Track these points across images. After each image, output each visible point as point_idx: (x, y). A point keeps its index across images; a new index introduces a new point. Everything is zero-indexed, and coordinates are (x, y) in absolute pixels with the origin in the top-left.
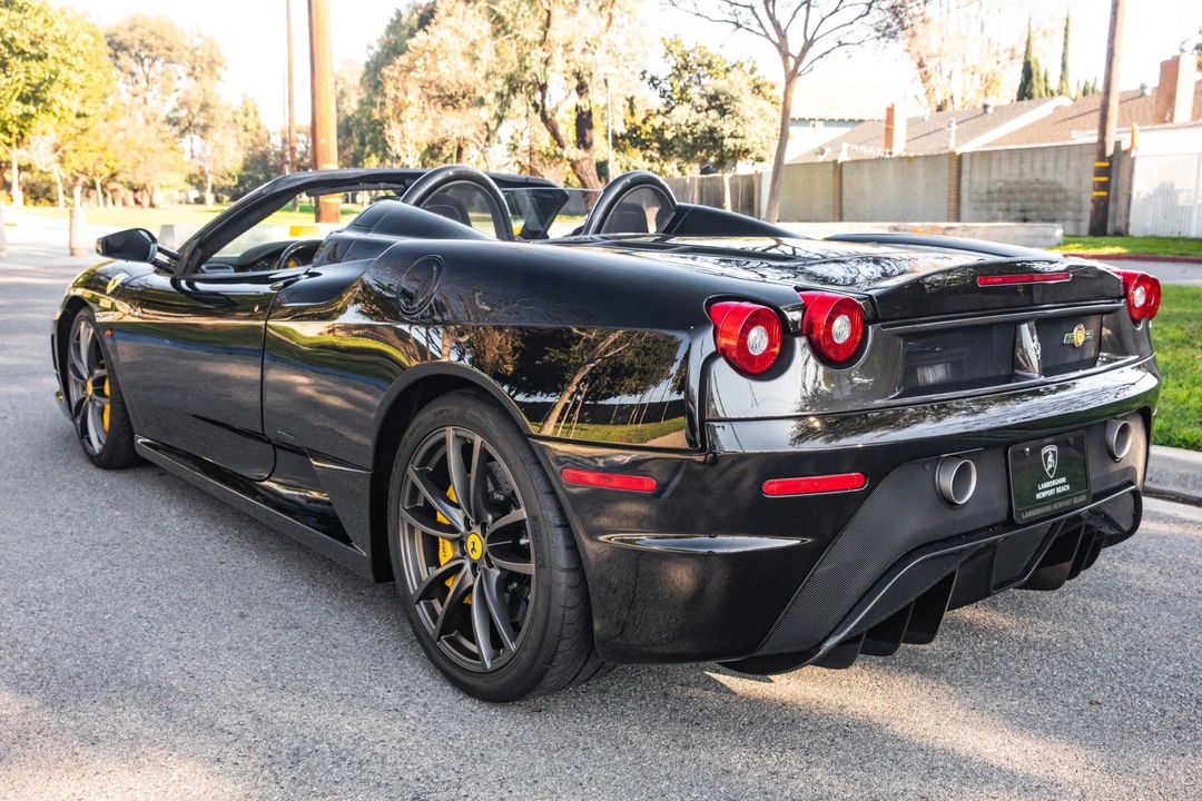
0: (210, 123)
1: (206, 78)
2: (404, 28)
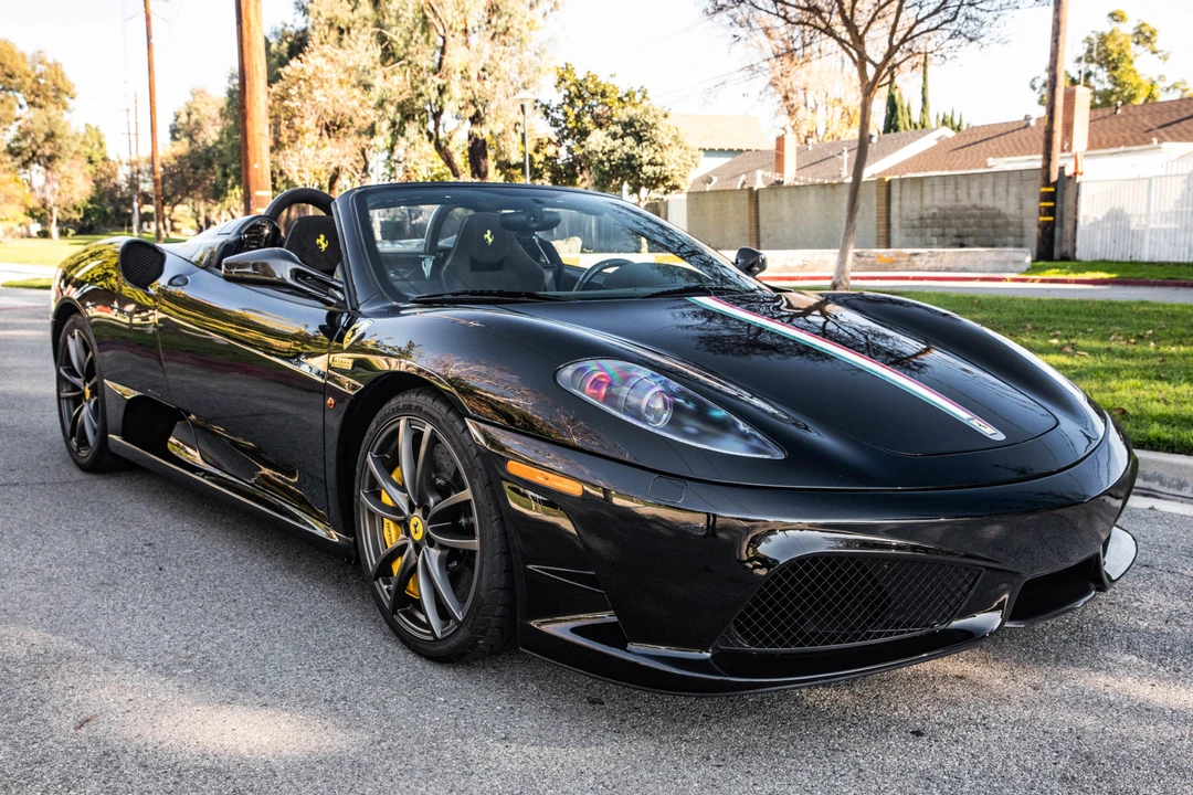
0: (57, 154)
1: (51, 107)
2: (275, 56)
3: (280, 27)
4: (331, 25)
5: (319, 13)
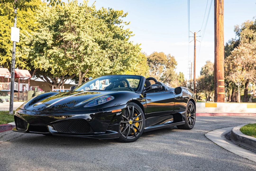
0: (171, 79)
1: (171, 68)
2: (229, 48)
3: (231, 40)
4: (247, 38)
5: (243, 34)
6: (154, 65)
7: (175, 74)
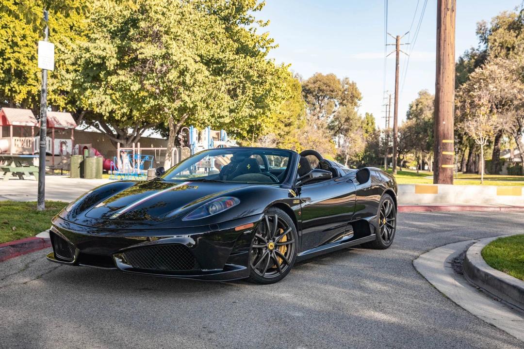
0: (350, 128)
1: (349, 105)
2: (466, 68)
3: (470, 51)
4: (502, 47)
5: (495, 40)
6: (316, 99)
7: (356, 118)
